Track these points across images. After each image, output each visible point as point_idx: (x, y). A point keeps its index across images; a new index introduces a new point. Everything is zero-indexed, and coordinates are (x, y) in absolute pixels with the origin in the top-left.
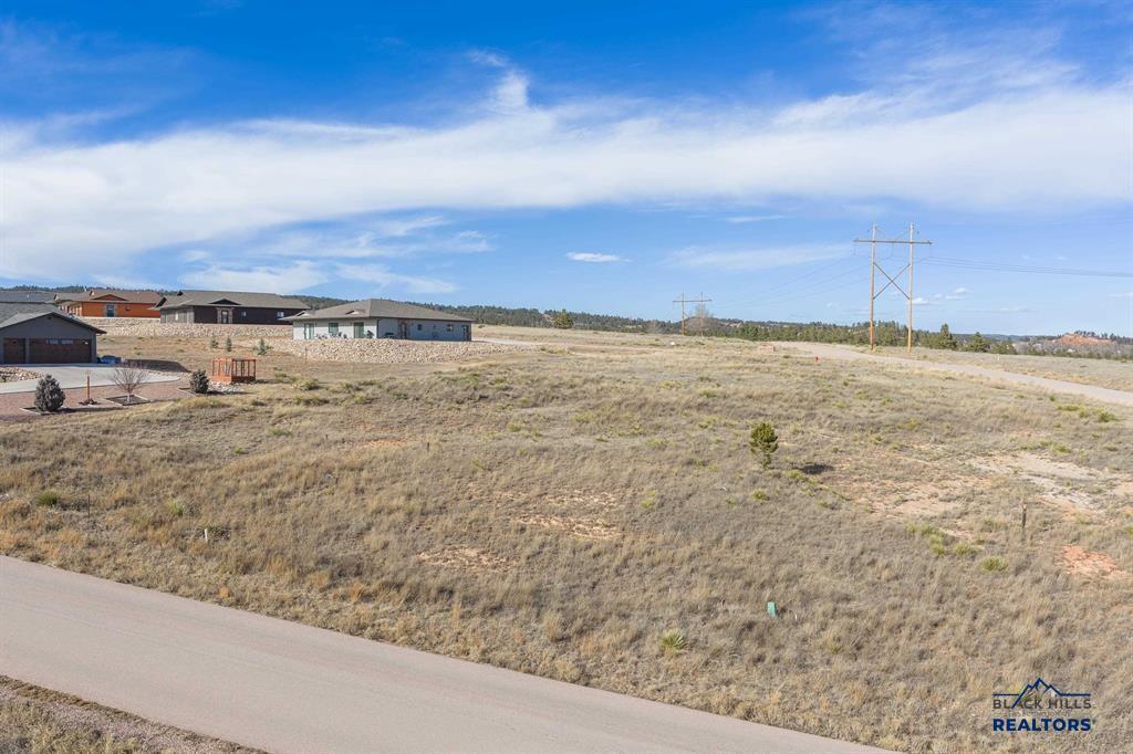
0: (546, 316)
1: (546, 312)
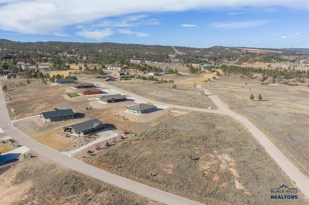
0: (174, 48)
1: (174, 47)
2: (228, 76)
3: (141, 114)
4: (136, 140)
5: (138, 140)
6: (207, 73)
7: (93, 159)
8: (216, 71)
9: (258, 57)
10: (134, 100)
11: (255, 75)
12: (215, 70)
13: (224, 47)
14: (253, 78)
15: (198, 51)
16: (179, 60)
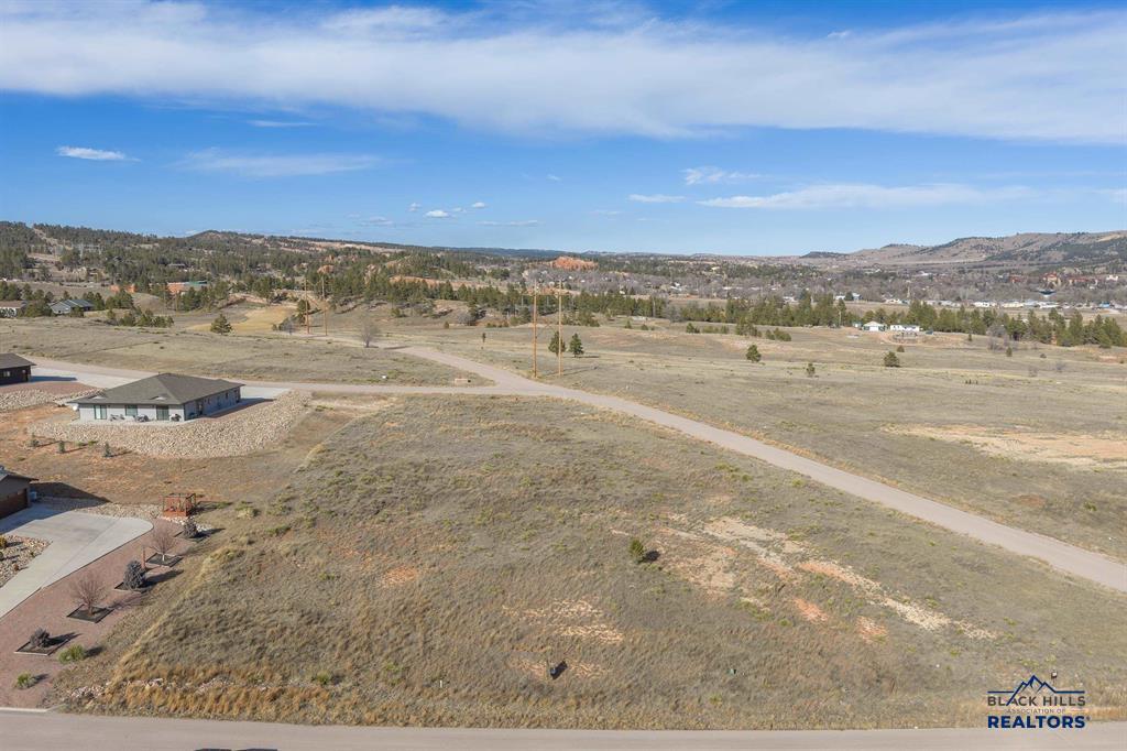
2: (343, 312)
3: (182, 422)
4: (277, 531)
5: (288, 529)
6: (254, 305)
7: (117, 678)
8: (289, 295)
9: (395, 262)
10: (74, 379)
11: (441, 305)
12: (285, 294)
13: (244, 235)
14: (436, 316)
15: (151, 246)
16: (89, 270)
